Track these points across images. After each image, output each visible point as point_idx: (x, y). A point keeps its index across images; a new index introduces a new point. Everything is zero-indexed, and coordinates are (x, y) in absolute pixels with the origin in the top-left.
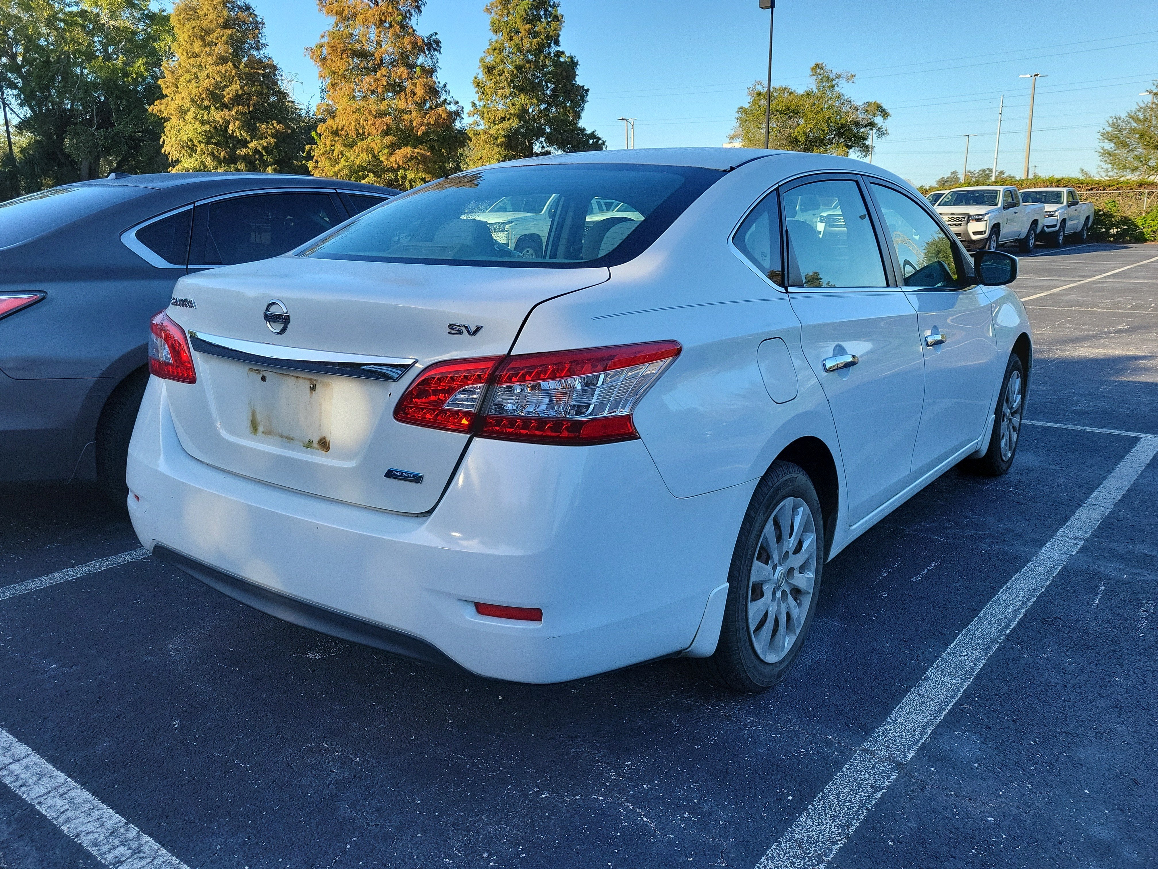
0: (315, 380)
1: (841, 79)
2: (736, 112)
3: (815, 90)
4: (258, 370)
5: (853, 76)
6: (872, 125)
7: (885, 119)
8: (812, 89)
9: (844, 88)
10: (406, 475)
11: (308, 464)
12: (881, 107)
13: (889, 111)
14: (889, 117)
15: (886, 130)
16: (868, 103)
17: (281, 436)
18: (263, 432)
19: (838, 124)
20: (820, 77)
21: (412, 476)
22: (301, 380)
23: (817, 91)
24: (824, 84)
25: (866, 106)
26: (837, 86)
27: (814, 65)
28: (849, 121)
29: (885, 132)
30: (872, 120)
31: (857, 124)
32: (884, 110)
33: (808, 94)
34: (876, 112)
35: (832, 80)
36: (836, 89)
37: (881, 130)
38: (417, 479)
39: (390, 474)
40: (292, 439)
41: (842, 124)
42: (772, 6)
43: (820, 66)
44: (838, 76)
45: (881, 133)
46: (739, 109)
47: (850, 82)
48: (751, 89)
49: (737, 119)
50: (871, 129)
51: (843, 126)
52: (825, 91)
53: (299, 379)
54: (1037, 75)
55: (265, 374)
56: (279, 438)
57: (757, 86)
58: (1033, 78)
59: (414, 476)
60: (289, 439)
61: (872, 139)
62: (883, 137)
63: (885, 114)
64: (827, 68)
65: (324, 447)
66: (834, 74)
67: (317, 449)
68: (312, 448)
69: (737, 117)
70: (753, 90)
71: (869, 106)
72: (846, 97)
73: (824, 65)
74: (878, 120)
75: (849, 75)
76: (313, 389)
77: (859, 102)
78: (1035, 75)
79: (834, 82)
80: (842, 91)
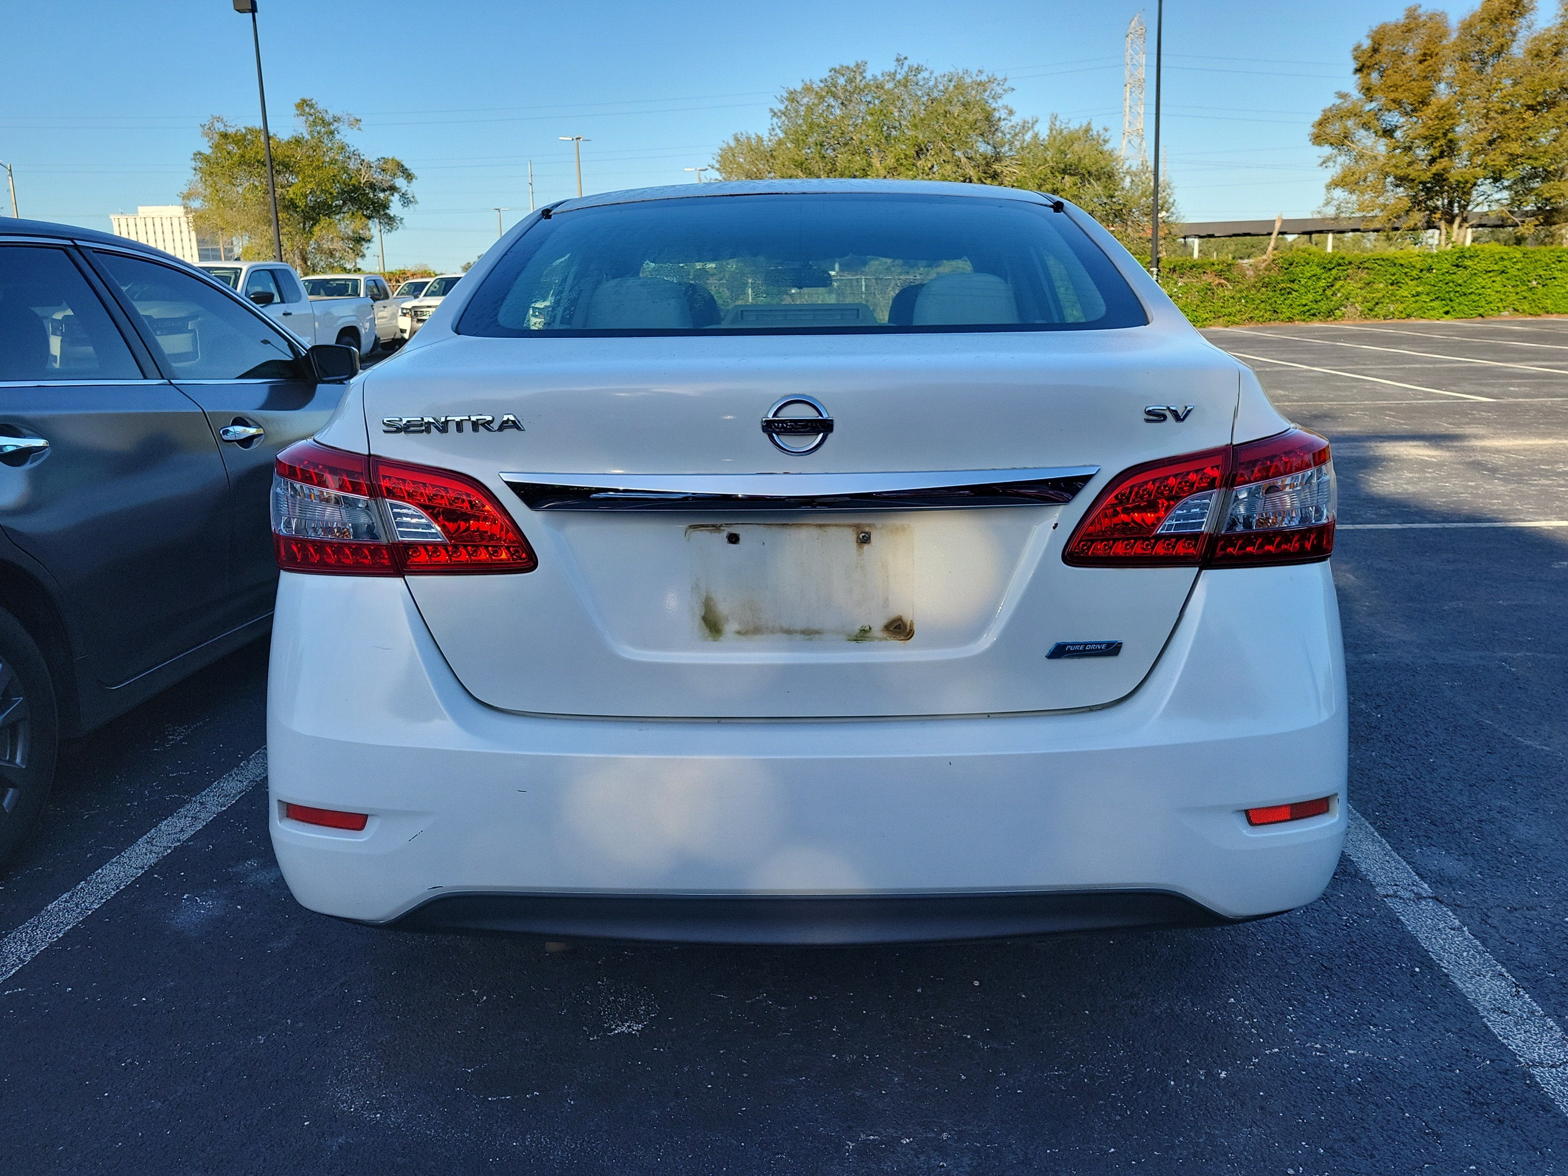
0: (869, 525)
1: (341, 123)
2: (192, 160)
3: (308, 137)
4: (713, 526)
5: (357, 120)
6: (393, 189)
7: (409, 182)
8: (302, 134)
9: (347, 135)
10: (1093, 647)
11: (864, 668)
12: (402, 166)
13: (413, 171)
14: (414, 180)
15: (413, 197)
16: (383, 158)
17: (789, 632)
18: (739, 633)
19: (349, 185)
20: (311, 119)
21: (1103, 647)
22: (832, 531)
23: (309, 138)
24: (318, 128)
25: (381, 163)
26: (338, 133)
27: (299, 101)
28: (363, 182)
29: (412, 199)
30: (392, 183)
31: (372, 186)
32: (406, 169)
33: (298, 141)
34: (397, 171)
35: (330, 124)
36: (338, 136)
37: (407, 196)
38: (1112, 649)
39: (1060, 652)
40: (817, 632)
41: (354, 186)
42: (254, 10)
43: (308, 102)
44: (337, 119)
45: (406, 201)
46: (195, 154)
47: (355, 129)
48: (207, 127)
49: (195, 169)
50: (393, 195)
51: (356, 189)
52: (322, 140)
53: (826, 529)
54: (579, 138)
55: (734, 530)
56: (785, 636)
57: (216, 123)
58: (575, 141)
59: (1107, 647)
60: (810, 633)
61: (395, 207)
62: (410, 205)
63: (409, 176)
64: (320, 106)
65: (899, 633)
66: (331, 116)
67: (881, 640)
68: (872, 639)
69: (194, 166)
70: (210, 129)
71: (385, 163)
72: (352, 149)
73: (314, 102)
74: (400, 182)
75: (352, 119)
76: (864, 540)
77: (371, 157)
78: (577, 139)
79: (332, 128)
80: (346, 141)
